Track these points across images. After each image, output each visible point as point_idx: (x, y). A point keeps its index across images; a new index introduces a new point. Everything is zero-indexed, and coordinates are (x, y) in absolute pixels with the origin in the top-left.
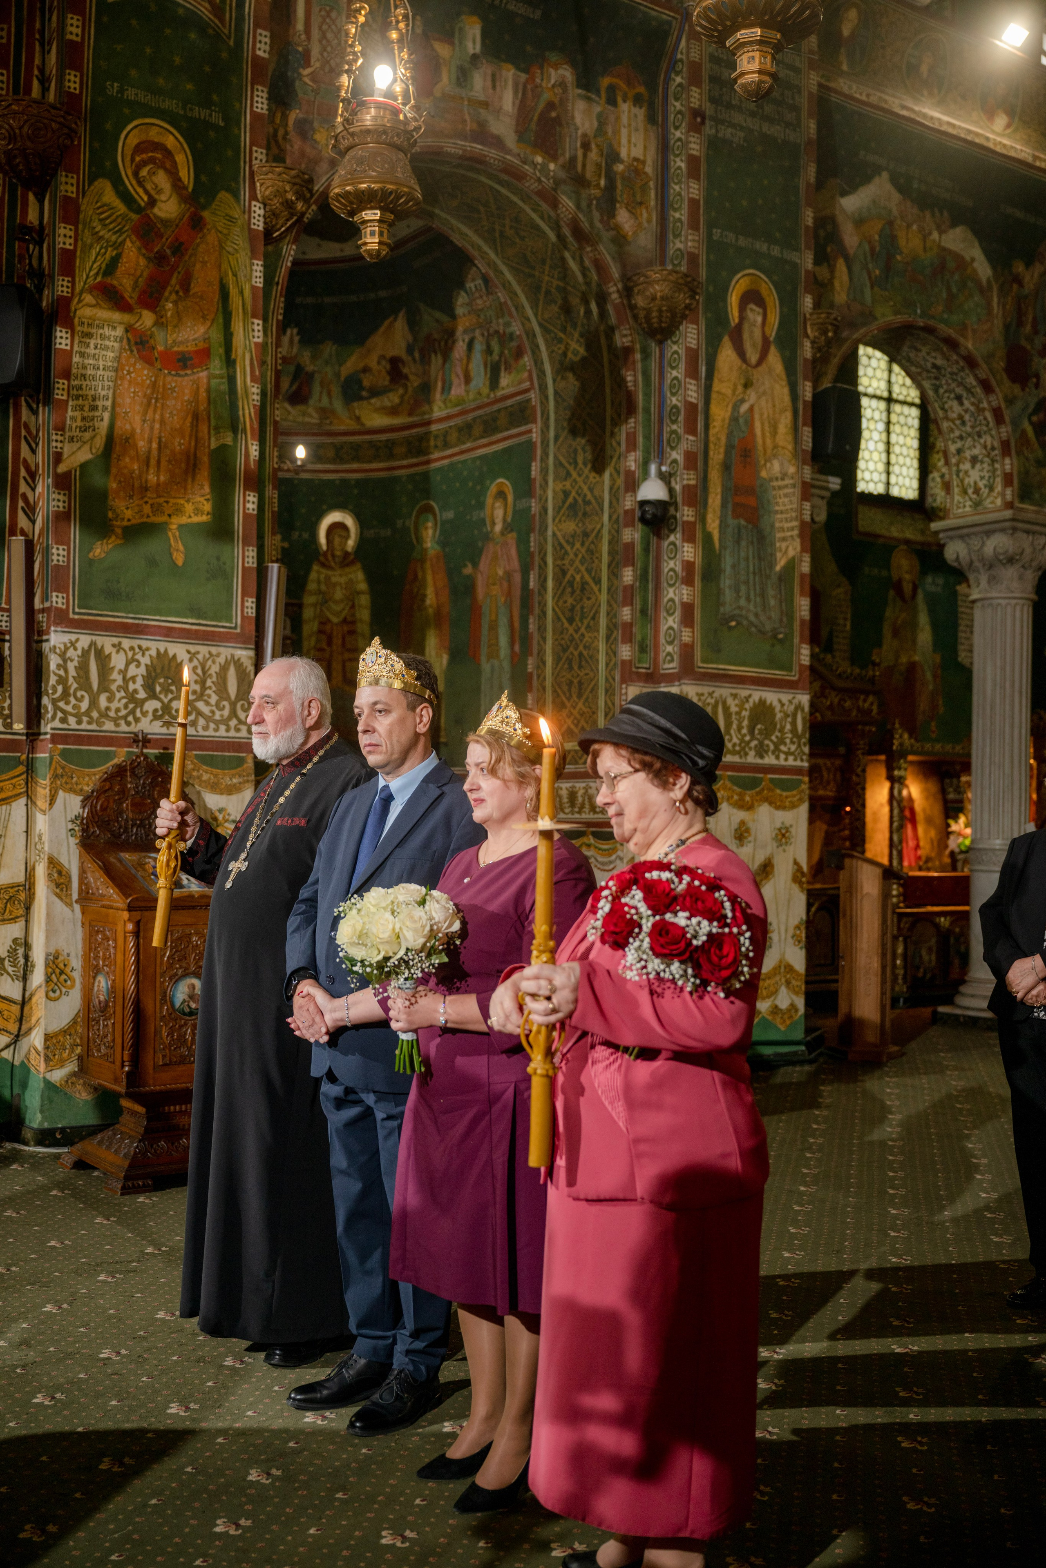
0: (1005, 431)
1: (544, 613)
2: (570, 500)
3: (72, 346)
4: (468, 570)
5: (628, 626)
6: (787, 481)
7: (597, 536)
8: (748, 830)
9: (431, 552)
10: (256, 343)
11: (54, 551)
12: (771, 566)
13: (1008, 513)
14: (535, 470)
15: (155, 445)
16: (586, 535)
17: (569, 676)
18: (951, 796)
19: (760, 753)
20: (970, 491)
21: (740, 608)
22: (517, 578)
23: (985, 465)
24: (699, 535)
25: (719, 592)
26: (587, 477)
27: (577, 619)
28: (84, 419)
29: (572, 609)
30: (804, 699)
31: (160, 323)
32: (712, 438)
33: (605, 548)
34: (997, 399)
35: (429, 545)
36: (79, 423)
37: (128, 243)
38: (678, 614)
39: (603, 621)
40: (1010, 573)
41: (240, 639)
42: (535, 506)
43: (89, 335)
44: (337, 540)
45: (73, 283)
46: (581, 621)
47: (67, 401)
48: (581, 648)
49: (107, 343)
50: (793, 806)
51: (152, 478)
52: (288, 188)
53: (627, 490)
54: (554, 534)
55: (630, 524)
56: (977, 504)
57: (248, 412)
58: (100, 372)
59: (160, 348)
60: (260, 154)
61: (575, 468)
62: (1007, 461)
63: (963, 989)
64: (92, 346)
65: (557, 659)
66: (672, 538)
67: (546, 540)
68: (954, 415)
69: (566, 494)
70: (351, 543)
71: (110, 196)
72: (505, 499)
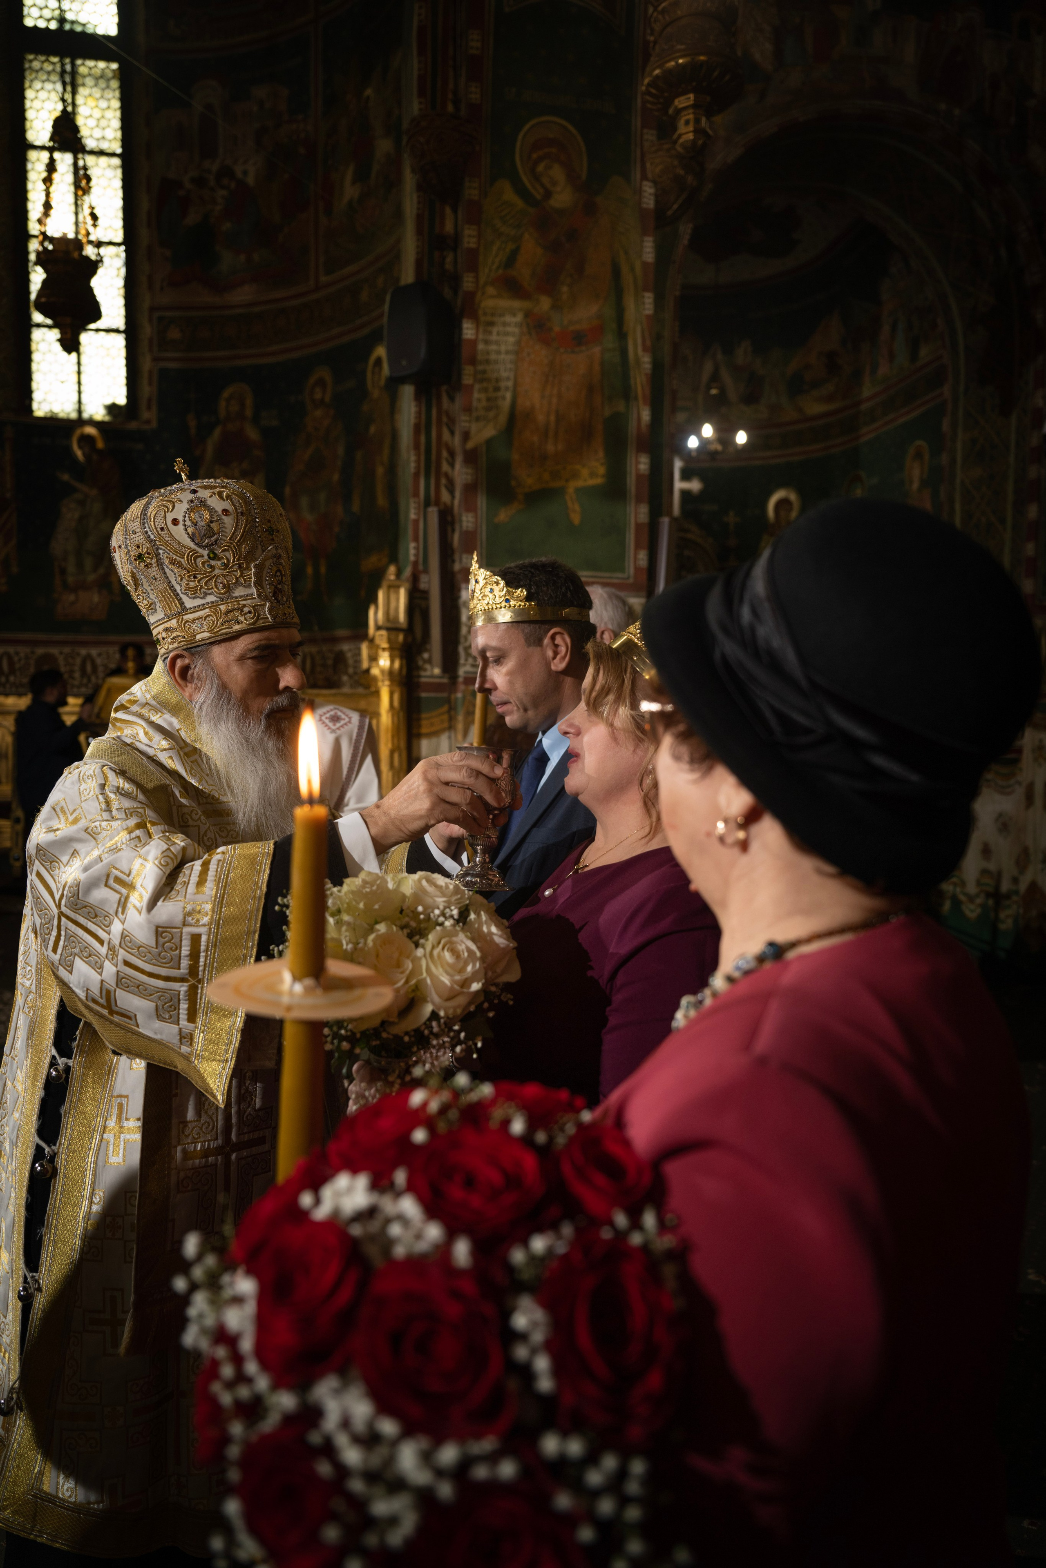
2: (978, 447)
3: (477, 334)
7: (1002, 478)
10: (648, 316)
11: (464, 518)
15: (552, 418)
16: (992, 477)
26: (995, 422)
28: (488, 399)
31: (556, 307)
33: (1011, 488)
36: (484, 403)
37: (526, 236)
41: (634, 588)
43: (492, 324)
44: (782, 512)
45: (477, 278)
47: (472, 386)
49: (509, 329)
51: (550, 448)
52: (676, 163)
53: (1033, 428)
54: (962, 482)
57: (640, 381)
58: (503, 356)
59: (557, 329)
60: (650, 136)
64: (495, 333)
67: (954, 489)
69: (975, 442)
70: (794, 515)
71: (509, 194)
72: (922, 458)
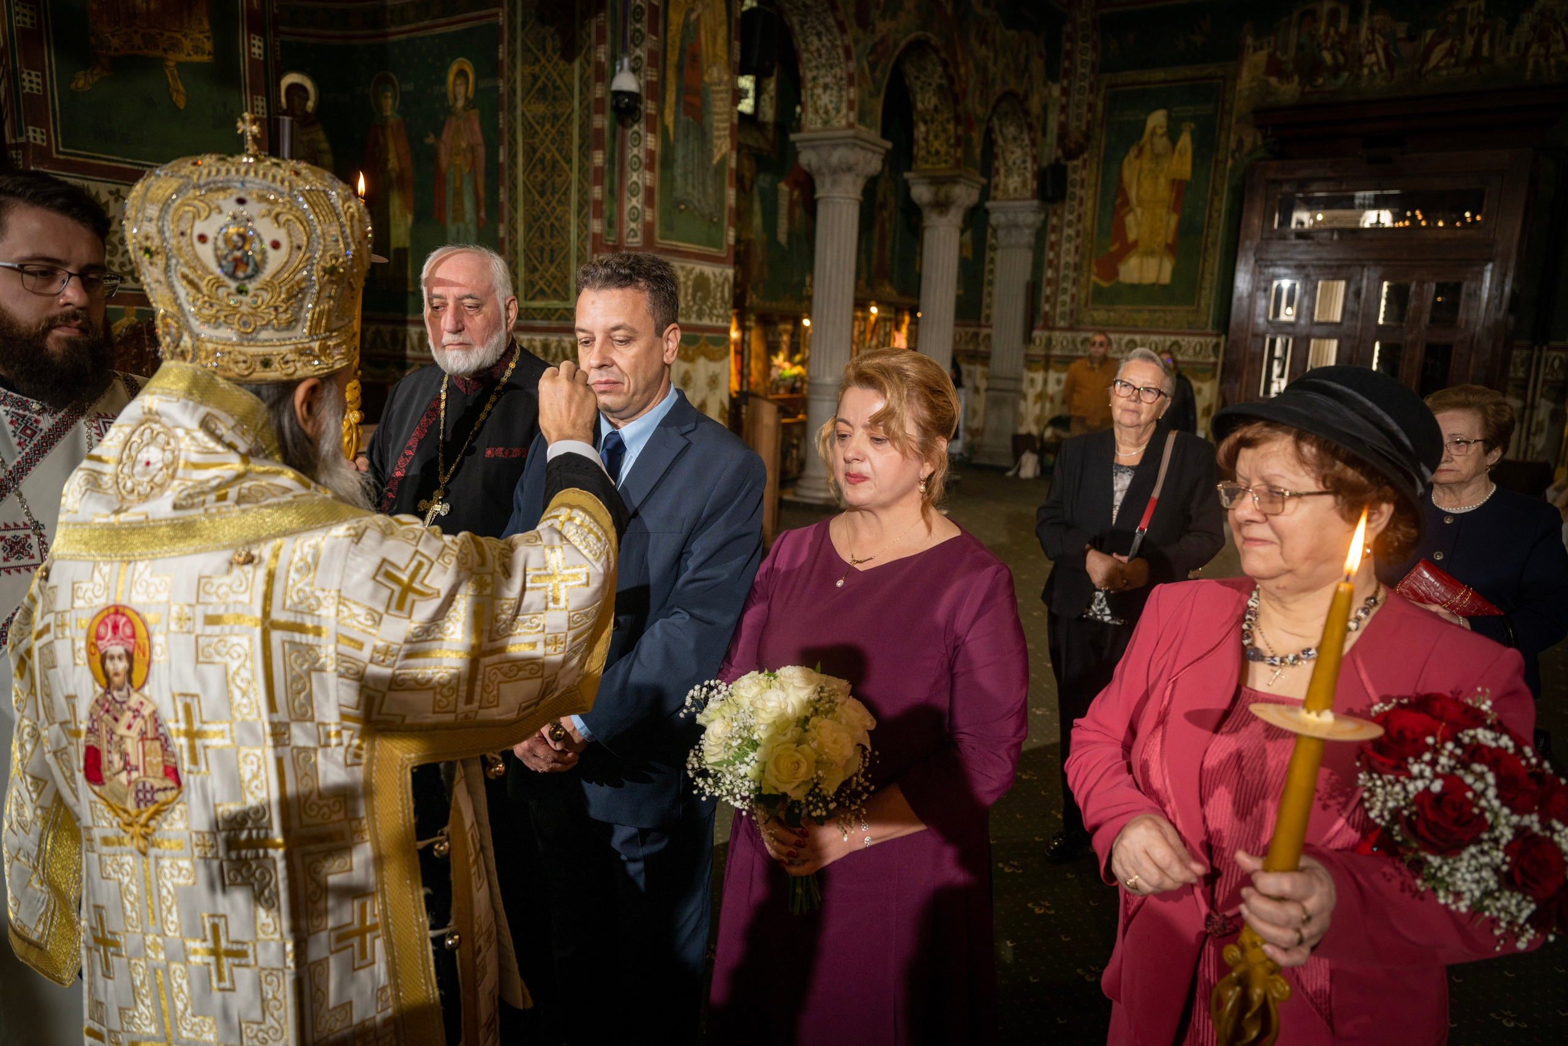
0: (852, 65)
1: (515, 186)
2: (539, 84)
4: (431, 139)
5: (598, 204)
6: (723, 87)
7: (567, 120)
8: (690, 379)
9: (392, 121)
12: (710, 159)
13: (851, 132)
14: (502, 52)
16: (556, 117)
17: (541, 243)
18: (770, 338)
19: (700, 317)
20: (821, 111)
21: (687, 193)
22: (481, 151)
23: (835, 93)
24: (659, 127)
25: (673, 179)
26: (557, 64)
27: (548, 193)
29: (543, 184)
30: (730, 272)
32: (669, 41)
33: (576, 131)
34: (848, 39)
35: (389, 113)
38: (641, 196)
39: (574, 197)
40: (847, 179)
42: (502, 86)
44: (297, 101)
46: (552, 195)
48: (552, 219)
50: (721, 358)
51: (141, 4)
53: (597, 80)
54: (523, 114)
55: (600, 110)
56: (826, 123)
61: (544, 53)
62: (852, 90)
63: (800, 482)
65: (529, 228)
66: (636, 127)
67: (515, 119)
68: (813, 48)
69: (535, 78)
70: (310, 105)
72: (466, 76)
